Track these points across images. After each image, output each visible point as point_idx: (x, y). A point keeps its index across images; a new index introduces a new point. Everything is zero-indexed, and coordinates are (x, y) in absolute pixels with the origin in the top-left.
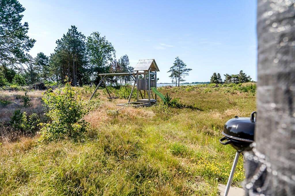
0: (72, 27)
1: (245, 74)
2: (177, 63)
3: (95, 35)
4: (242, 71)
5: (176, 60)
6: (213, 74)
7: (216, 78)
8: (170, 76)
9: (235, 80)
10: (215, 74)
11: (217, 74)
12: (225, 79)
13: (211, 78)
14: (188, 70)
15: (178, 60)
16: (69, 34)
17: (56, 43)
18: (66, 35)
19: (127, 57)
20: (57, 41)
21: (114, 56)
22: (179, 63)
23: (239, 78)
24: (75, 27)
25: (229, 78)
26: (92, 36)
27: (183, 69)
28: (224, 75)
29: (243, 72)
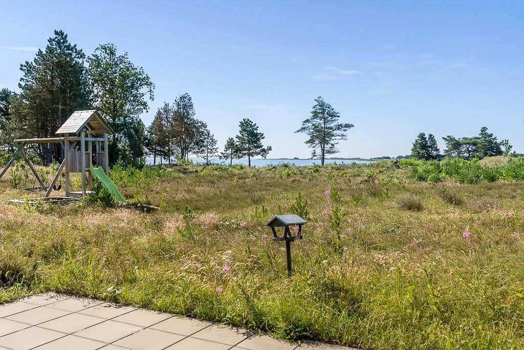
0: (56, 33)
1: (493, 137)
2: (318, 111)
3: (103, 50)
4: (484, 129)
5: (317, 103)
6: (418, 137)
7: (424, 146)
8: (307, 142)
9: (469, 152)
10: (422, 136)
11: (427, 136)
12: (447, 149)
13: (414, 145)
14: (345, 127)
15: (322, 105)
16: (50, 50)
17: (21, 69)
18: (44, 53)
19: (190, 99)
20: (22, 66)
21: (151, 97)
22: (323, 111)
23: (479, 145)
24: (62, 34)
25: (456, 145)
26: (98, 53)
27: (332, 125)
28: (444, 138)
29: (489, 132)
